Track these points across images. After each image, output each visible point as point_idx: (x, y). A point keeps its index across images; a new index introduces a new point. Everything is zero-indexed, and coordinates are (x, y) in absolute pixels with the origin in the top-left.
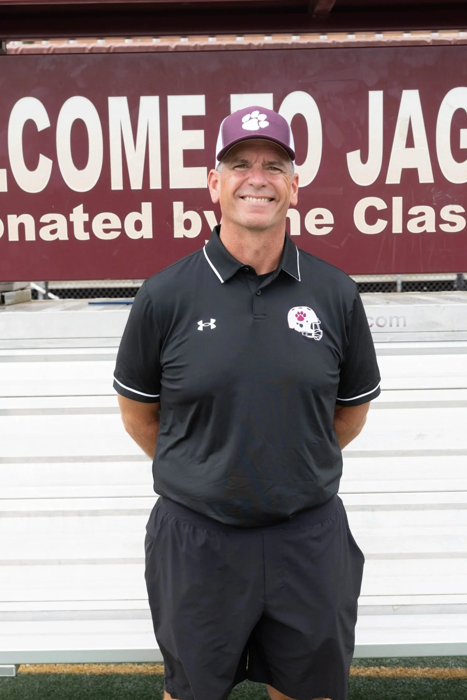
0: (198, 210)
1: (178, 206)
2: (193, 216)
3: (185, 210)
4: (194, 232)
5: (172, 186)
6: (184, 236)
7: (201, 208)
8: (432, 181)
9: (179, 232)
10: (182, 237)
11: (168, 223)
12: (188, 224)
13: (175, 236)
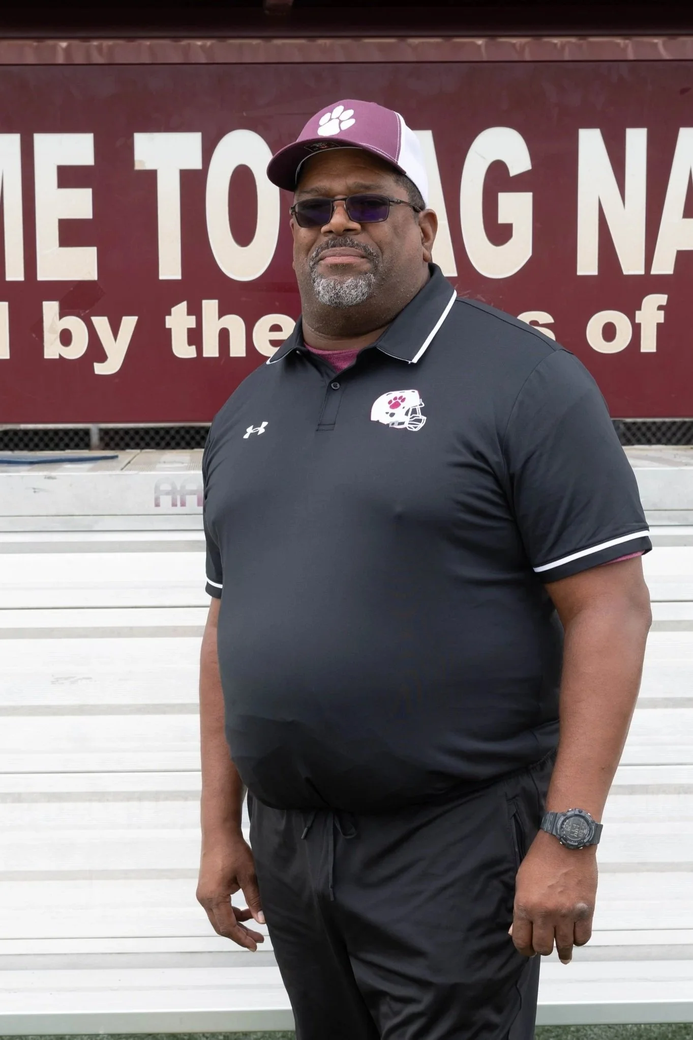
0: (82, 315)
1: (50, 309)
2: (75, 324)
3: (62, 315)
4: (77, 350)
5: (40, 278)
6: (60, 355)
7: (87, 312)
8: (455, 274)
9: (52, 349)
10: (57, 357)
11: (34, 335)
12: (66, 338)
13: (46, 356)
